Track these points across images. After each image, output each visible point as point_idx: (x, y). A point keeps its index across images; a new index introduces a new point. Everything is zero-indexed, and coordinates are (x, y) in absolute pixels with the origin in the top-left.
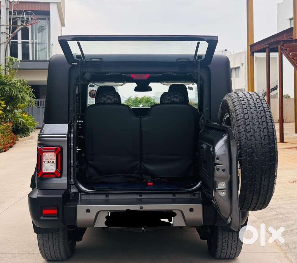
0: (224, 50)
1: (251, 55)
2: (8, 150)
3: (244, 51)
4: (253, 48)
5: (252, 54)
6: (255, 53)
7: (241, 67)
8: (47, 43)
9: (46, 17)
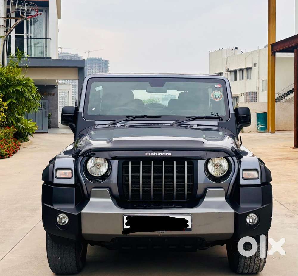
0: (235, 48)
1: (272, 55)
2: (12, 155)
3: (257, 49)
4: (275, 48)
5: (274, 54)
6: (276, 53)
7: (253, 68)
8: (44, 37)
9: (44, 9)
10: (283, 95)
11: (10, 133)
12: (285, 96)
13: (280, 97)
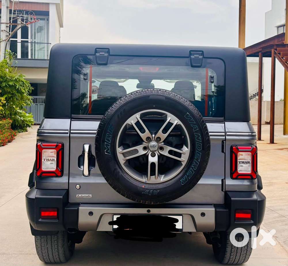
8: (46, 42)
9: (45, 17)
10: (254, 95)
11: (6, 125)
12: (256, 96)
13: (251, 96)
